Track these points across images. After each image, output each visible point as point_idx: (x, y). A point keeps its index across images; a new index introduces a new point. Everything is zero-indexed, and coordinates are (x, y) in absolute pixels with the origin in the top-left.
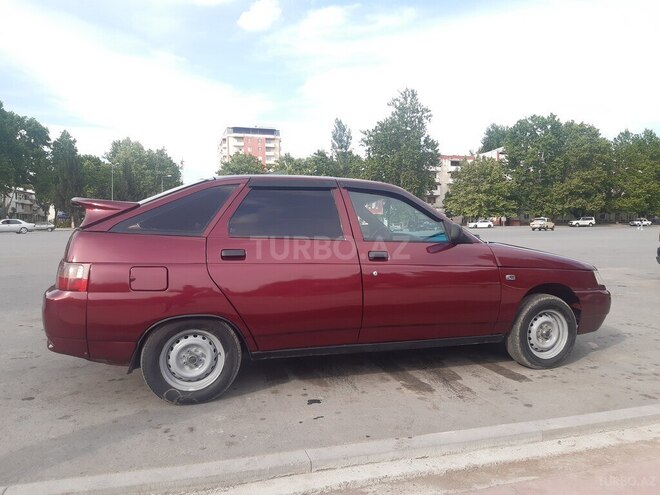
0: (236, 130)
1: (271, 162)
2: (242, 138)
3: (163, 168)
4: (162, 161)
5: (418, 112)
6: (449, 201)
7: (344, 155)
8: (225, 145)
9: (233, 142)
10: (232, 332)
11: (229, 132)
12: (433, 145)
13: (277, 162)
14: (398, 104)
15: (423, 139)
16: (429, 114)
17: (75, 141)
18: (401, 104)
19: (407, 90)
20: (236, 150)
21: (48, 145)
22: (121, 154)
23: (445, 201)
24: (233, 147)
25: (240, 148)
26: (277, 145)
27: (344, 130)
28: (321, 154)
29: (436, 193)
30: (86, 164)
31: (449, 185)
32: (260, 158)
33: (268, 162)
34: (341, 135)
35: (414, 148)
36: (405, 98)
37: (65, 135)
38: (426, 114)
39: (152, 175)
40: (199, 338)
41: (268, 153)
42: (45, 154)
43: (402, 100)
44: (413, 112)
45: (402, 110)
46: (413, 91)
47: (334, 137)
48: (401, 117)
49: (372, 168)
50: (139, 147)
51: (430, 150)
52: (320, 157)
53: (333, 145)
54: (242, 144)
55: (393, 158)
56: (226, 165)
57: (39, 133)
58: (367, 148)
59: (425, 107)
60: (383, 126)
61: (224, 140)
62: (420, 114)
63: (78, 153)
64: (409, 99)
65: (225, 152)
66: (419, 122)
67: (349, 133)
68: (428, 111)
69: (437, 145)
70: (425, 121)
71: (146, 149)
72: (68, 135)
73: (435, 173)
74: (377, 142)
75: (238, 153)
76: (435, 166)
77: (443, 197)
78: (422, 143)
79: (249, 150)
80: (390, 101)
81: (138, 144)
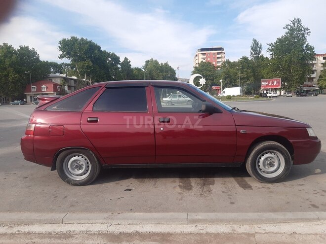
0: (202, 50)
1: (219, 64)
2: (205, 54)
3: (167, 72)
4: (167, 68)
5: (301, 30)
6: (321, 80)
7: (257, 58)
8: (197, 58)
9: (201, 56)
10: (94, 155)
11: (199, 51)
12: (311, 49)
13: (222, 64)
14: (289, 27)
15: (305, 45)
16: (308, 31)
17: (130, 61)
18: (291, 27)
19: (295, 19)
20: (202, 60)
21: (120, 64)
22: (149, 66)
23: (319, 80)
24: (201, 58)
25: (204, 59)
26: (223, 55)
27: (258, 44)
28: (245, 59)
29: (313, 76)
30: (135, 72)
31: (321, 71)
32: (214, 63)
33: (218, 65)
34: (256, 47)
35: (299, 51)
36: (294, 24)
37: (126, 59)
38: (307, 32)
39: (162, 75)
40: (80, 157)
41: (218, 60)
42: (118, 68)
43: (292, 25)
44: (299, 31)
45: (292, 30)
46: (298, 19)
47: (252, 49)
48: (291, 34)
49: (274, 64)
50: (156, 62)
51: (309, 52)
52: (244, 60)
53: (251, 53)
54: (205, 56)
55: (286, 57)
56: (196, 68)
57: (116, 59)
58: (271, 53)
59: (306, 27)
60: (280, 40)
61: (196, 55)
62: (303, 32)
63: (132, 67)
64: (296, 24)
65: (197, 62)
66: (303, 36)
67: (261, 46)
68: (307, 29)
69: (314, 48)
70: (306, 35)
71: (160, 63)
72: (127, 59)
73: (313, 65)
74: (277, 49)
75: (202, 61)
76: (313, 60)
77: (318, 78)
78: (304, 48)
79: (209, 59)
80: (285, 26)
81: (156, 61)
